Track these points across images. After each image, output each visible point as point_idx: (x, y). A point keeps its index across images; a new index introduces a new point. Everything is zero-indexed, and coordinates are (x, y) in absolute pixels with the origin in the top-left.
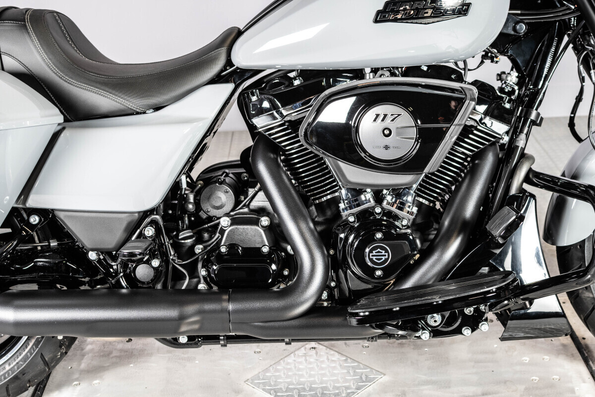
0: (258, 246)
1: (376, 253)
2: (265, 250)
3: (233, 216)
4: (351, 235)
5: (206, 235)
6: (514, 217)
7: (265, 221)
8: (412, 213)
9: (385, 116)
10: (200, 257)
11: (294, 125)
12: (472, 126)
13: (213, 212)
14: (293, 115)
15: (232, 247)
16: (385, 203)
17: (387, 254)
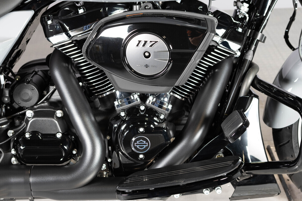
0: (53, 132)
1: (139, 142)
2: (59, 135)
3: (35, 109)
4: (123, 125)
5: (17, 122)
6: (241, 124)
7: (59, 113)
8: (167, 110)
9: (146, 42)
10: (12, 139)
11: (79, 44)
12: (213, 46)
13: (23, 104)
14: (78, 36)
15: (34, 133)
16: (148, 102)
17: (147, 143)
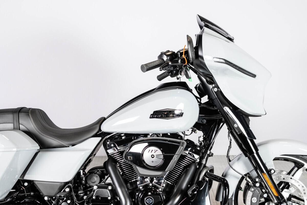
0: (107, 197)
1: (148, 200)
2: (109, 198)
3: (98, 185)
4: (140, 193)
5: (88, 193)
6: (195, 188)
7: (110, 188)
8: (163, 186)
9: (152, 150)
10: (86, 200)
11: (121, 153)
12: (185, 155)
13: (91, 184)
14: (121, 149)
15: (97, 197)
16: (153, 182)
17: (152, 200)
